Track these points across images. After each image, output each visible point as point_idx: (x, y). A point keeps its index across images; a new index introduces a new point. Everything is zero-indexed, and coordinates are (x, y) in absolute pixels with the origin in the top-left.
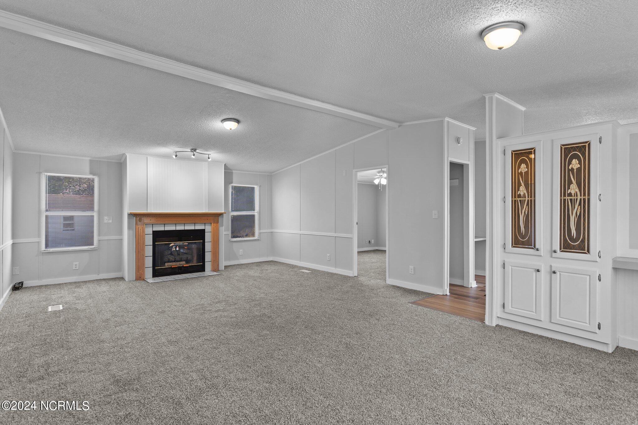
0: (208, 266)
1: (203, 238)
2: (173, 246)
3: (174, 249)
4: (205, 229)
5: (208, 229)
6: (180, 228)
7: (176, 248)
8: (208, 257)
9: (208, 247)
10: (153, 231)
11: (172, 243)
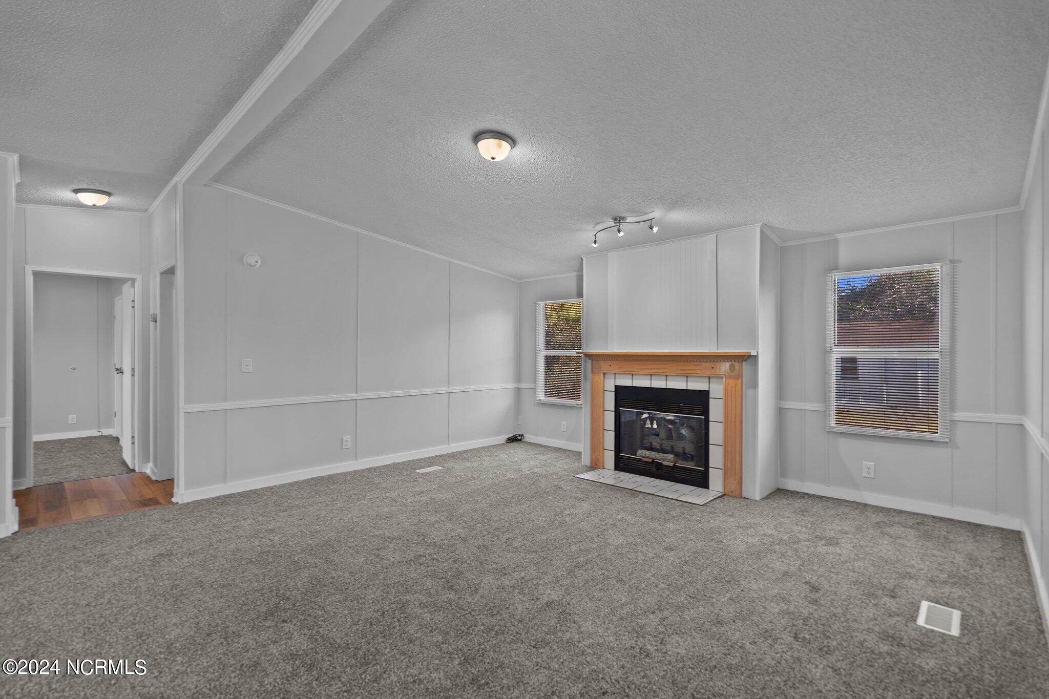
0: (716, 478)
1: (706, 412)
2: (646, 418)
3: (649, 426)
4: (708, 392)
5: (716, 390)
6: (659, 383)
7: (652, 424)
8: (716, 456)
9: (716, 433)
10: (616, 386)
11: (645, 413)
